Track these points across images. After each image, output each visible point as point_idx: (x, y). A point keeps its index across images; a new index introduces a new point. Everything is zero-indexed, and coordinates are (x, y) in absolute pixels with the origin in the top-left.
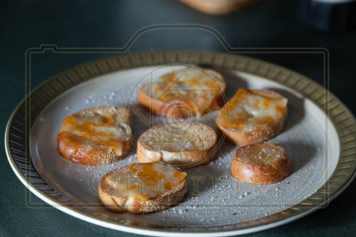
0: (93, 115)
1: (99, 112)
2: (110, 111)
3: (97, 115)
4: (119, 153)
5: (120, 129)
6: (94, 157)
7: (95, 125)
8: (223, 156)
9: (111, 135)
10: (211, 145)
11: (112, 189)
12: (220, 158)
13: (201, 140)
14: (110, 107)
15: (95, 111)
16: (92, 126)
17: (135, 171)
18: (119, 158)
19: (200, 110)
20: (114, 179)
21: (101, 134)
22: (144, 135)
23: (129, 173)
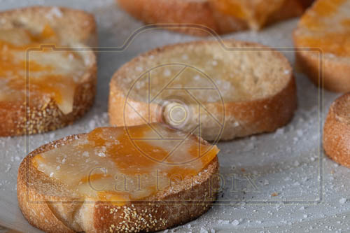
0: (9, 26)
1: (24, 19)
2: (49, 16)
3: (17, 25)
4: (67, 107)
5: (71, 57)
6: (10, 114)
7: (11, 47)
8: (308, 114)
9: (49, 68)
10: (279, 90)
11: (48, 181)
12: (301, 120)
13: (256, 80)
14: (48, 9)
15: (14, 17)
16: (5, 49)
17: (101, 143)
18: (67, 121)
19: (257, 16)
20: (52, 161)
21: (27, 66)
22: (125, 68)
23: (86, 147)
